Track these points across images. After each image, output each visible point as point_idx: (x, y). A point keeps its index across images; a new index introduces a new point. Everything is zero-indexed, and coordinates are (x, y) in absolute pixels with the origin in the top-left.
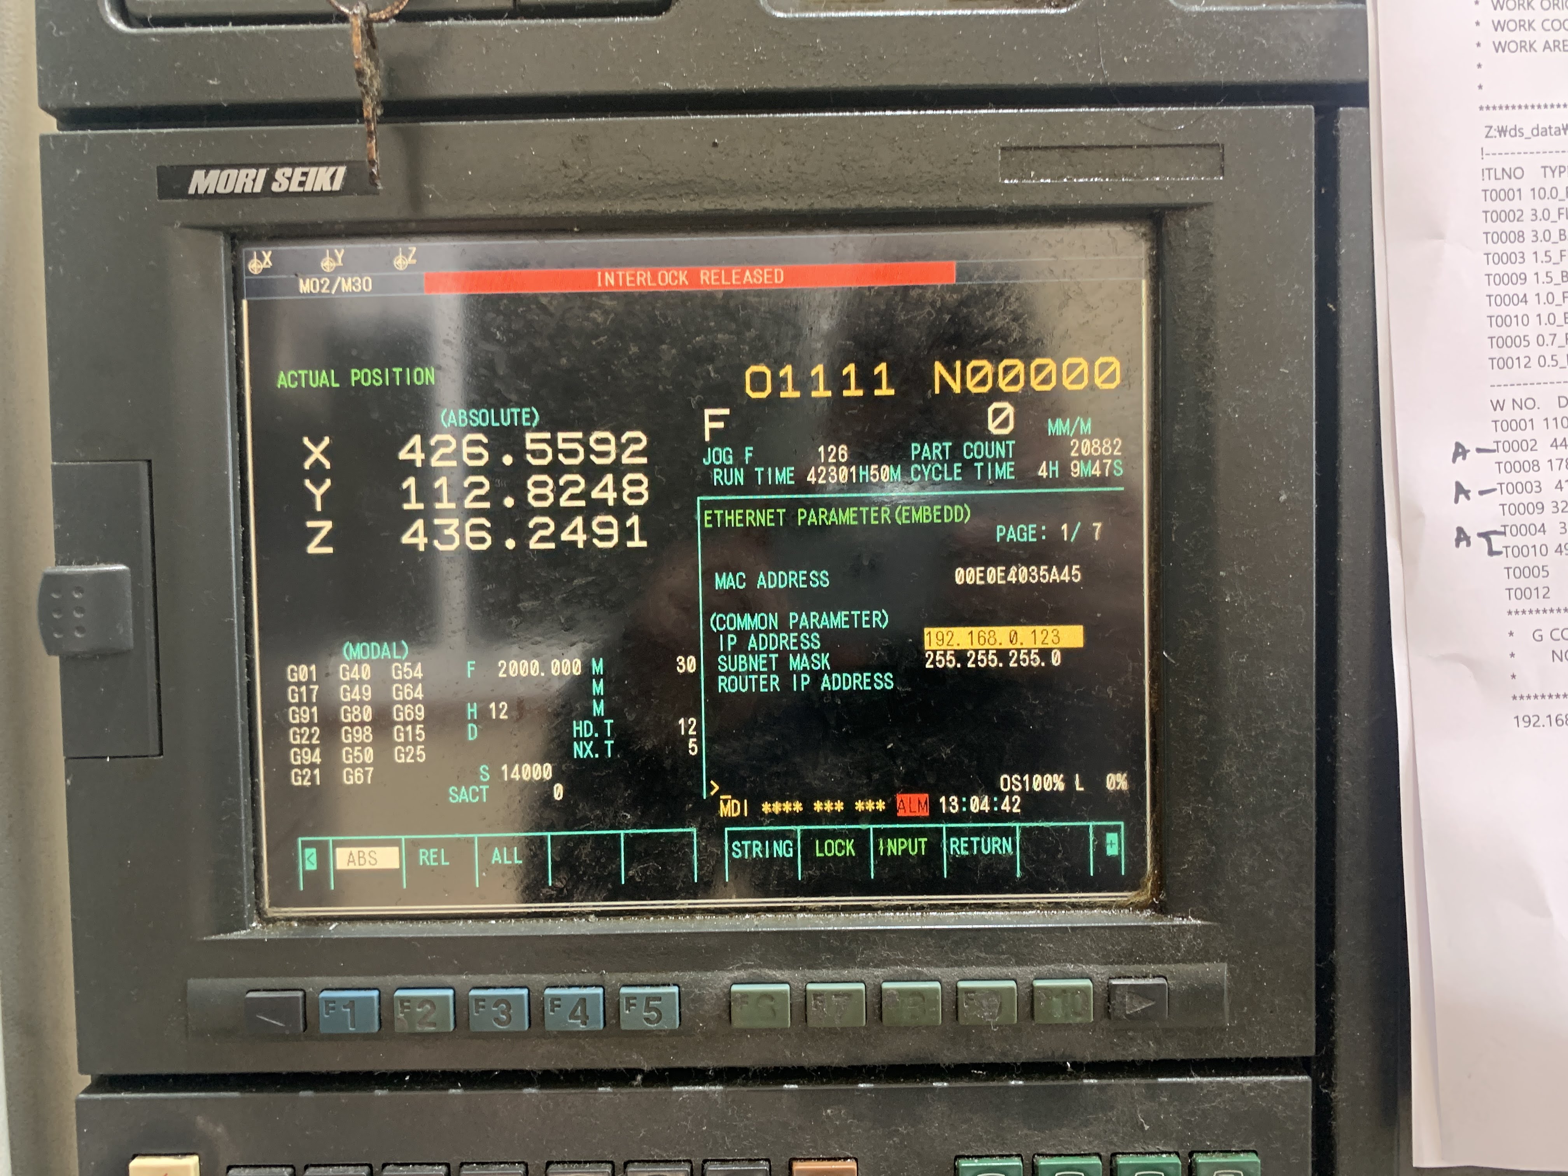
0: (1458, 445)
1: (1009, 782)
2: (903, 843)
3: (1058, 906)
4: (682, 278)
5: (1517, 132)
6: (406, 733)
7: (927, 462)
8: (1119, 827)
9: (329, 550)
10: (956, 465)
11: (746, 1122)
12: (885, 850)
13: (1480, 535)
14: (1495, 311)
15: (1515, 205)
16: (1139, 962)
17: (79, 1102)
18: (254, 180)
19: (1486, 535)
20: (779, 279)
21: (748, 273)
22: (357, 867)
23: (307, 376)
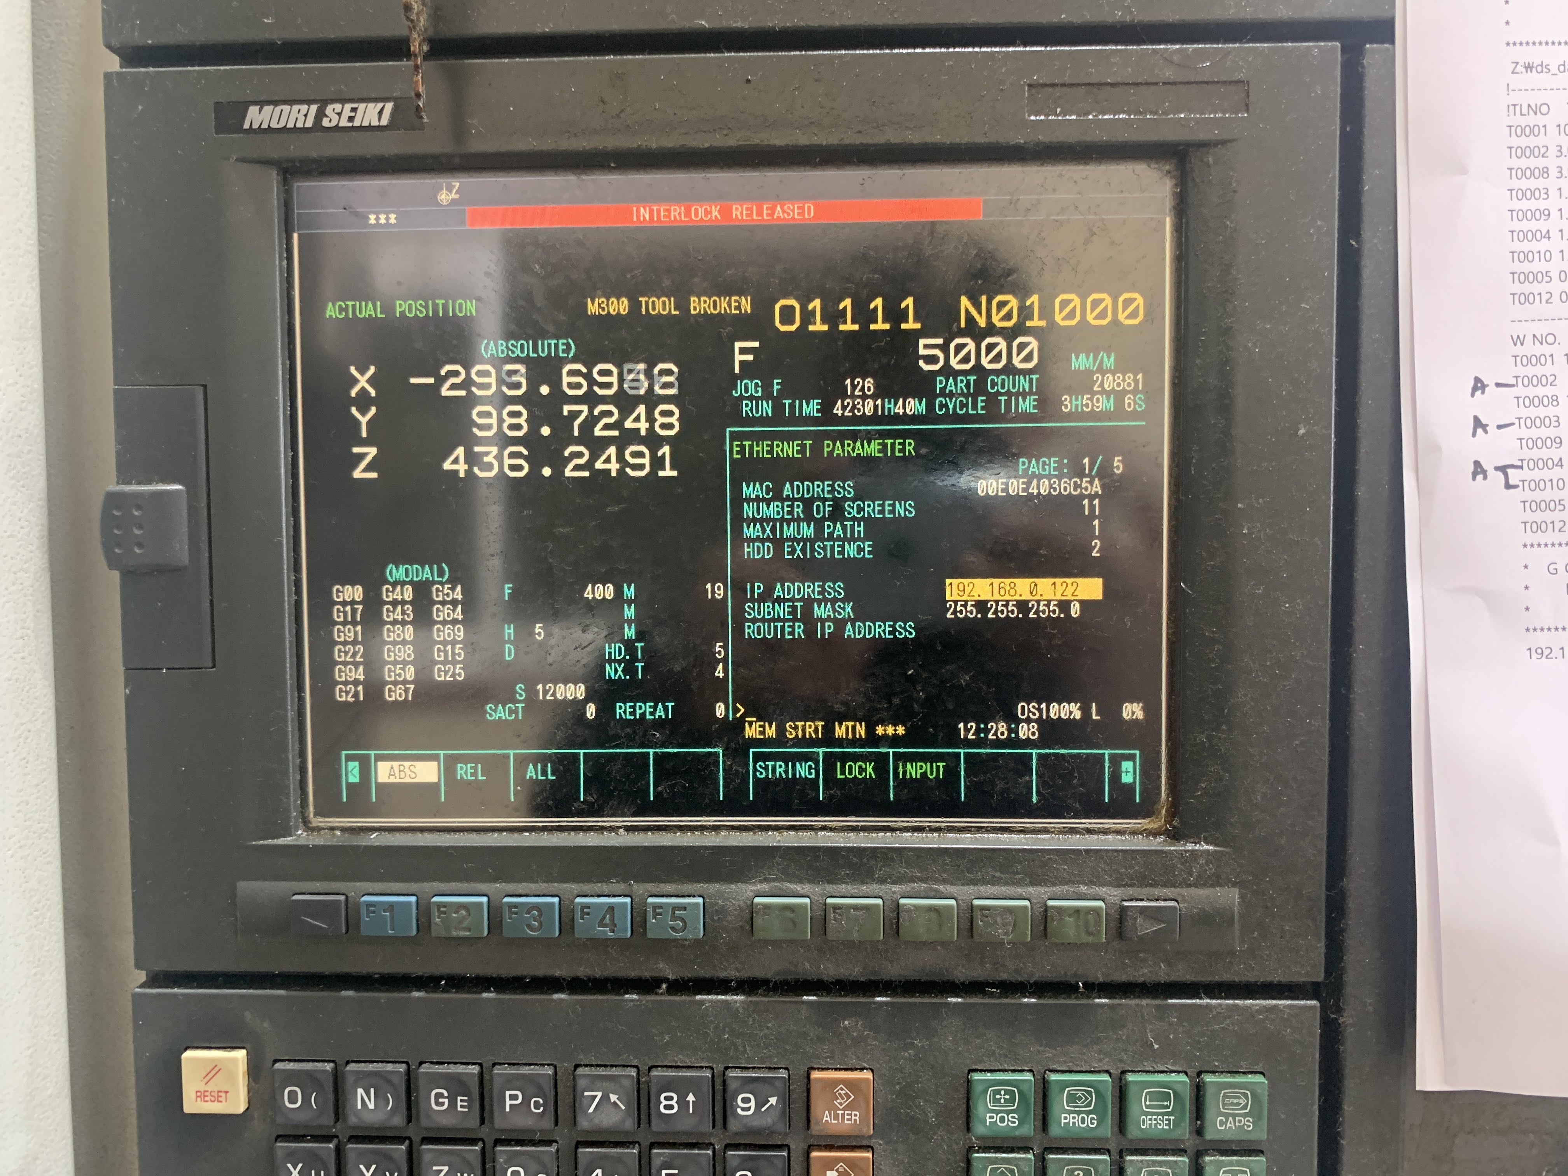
0: (1477, 380)
1: (1026, 709)
2: (921, 767)
3: (1073, 831)
4: (715, 213)
5: (1544, 68)
6: (446, 652)
7: (951, 395)
8: (1135, 755)
9: (374, 475)
10: (980, 399)
11: (766, 1031)
12: (905, 772)
13: (1497, 469)
14: (1517, 246)
15: (1540, 141)
16: (1151, 886)
17: (135, 996)
18: (306, 116)
19: (1503, 469)
20: (809, 213)
21: (778, 208)
22: (398, 780)
23: (354, 306)
